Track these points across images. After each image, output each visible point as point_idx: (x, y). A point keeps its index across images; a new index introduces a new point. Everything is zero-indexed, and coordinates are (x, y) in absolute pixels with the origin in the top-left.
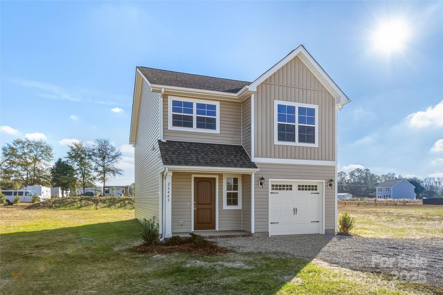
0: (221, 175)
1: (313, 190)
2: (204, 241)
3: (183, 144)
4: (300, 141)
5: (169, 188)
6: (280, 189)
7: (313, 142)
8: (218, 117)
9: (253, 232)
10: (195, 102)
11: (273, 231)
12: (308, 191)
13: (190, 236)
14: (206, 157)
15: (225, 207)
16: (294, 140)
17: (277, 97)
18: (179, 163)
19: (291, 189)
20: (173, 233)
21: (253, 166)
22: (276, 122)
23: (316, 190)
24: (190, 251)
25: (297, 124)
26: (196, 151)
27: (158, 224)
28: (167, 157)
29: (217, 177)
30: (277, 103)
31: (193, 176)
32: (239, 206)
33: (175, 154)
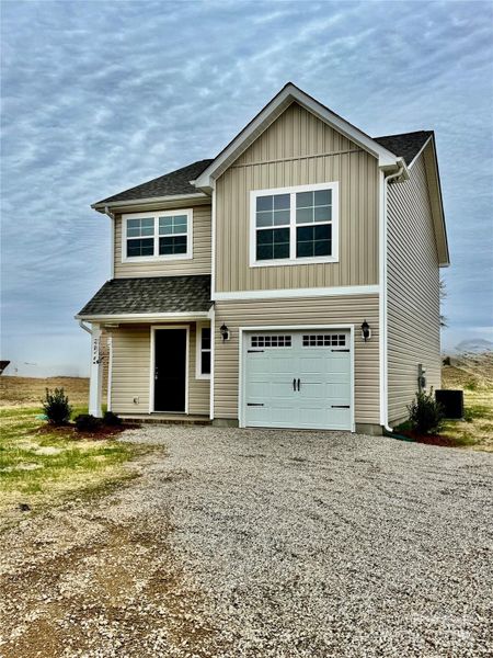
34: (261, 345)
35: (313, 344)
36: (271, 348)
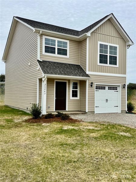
0: (69, 81)
1: (115, 89)
2: (67, 116)
3: (51, 63)
4: (110, 64)
5: (45, 87)
6: (100, 89)
7: (116, 64)
8: (68, 49)
9: (87, 111)
10: (57, 40)
11: (97, 111)
12: (113, 90)
13: (57, 113)
14: (64, 70)
15: (71, 98)
16: (107, 63)
17: (99, 40)
18: (52, 73)
19: (105, 89)
20: (47, 112)
21: (88, 76)
22: (99, 53)
23: (117, 89)
24: (61, 121)
25: (108, 55)
26: (58, 67)
27: (41, 106)
28: (45, 70)
29: (67, 82)
30: (99, 43)
31: (55, 81)
32: (78, 98)
33: (48, 68)
34: (98, 89)
35: (110, 89)
36: (101, 90)
